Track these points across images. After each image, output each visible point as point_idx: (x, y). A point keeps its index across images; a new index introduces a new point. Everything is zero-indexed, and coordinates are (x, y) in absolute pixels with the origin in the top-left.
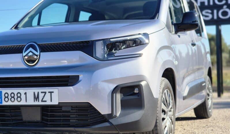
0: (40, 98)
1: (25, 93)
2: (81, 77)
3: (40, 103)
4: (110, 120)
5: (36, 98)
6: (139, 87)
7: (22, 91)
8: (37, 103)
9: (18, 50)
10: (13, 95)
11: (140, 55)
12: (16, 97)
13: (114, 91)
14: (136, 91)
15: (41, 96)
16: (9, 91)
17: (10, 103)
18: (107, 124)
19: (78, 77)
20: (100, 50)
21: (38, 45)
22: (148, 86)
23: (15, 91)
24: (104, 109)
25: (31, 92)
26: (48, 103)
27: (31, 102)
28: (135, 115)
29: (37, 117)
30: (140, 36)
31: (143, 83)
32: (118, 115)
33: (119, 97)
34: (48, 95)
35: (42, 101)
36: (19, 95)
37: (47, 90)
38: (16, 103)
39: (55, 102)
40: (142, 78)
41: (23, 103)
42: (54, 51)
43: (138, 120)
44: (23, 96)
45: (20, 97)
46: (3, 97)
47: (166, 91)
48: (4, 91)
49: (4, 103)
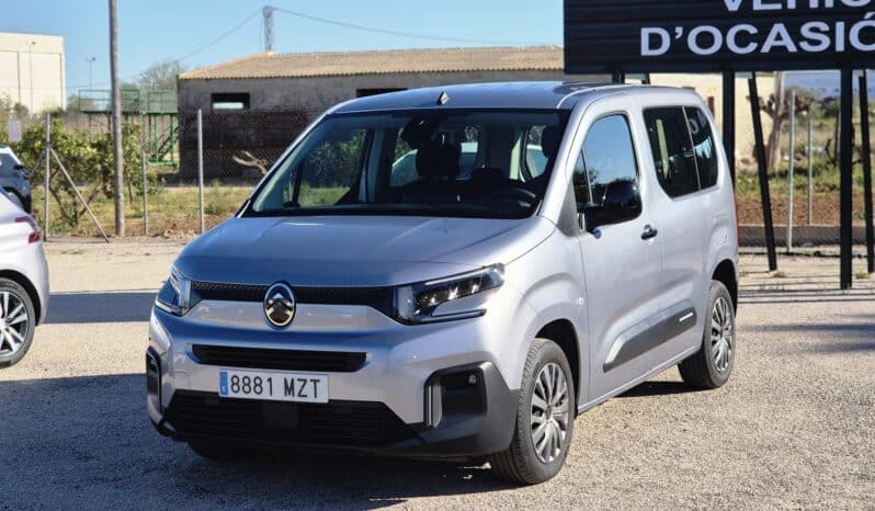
0: (296, 391)
1: (270, 380)
2: (369, 356)
3: (297, 399)
4: (422, 435)
5: (289, 389)
6: (478, 373)
7: (264, 374)
8: (289, 398)
9: (254, 295)
10: (246, 381)
11: (482, 313)
12: (252, 385)
13: (430, 382)
14: (472, 379)
15: (298, 386)
16: (241, 373)
17: (241, 395)
18: (414, 442)
19: (363, 356)
20: (405, 304)
21: (293, 289)
22: (495, 370)
23: (252, 373)
24: (410, 413)
25: (279, 378)
26: (310, 399)
27: (279, 395)
28: (468, 426)
29: (292, 423)
30: (486, 271)
31: (484, 367)
32: (436, 425)
33: (438, 391)
34: (310, 385)
35: (300, 395)
36: (258, 381)
37: (309, 376)
38: (252, 396)
39: (323, 398)
40: (486, 357)
41: (265, 396)
43: (473, 436)
44: (266, 385)
45: (260, 385)
46: (230, 384)
47: (545, 369)
48: (231, 372)
49: (231, 394)
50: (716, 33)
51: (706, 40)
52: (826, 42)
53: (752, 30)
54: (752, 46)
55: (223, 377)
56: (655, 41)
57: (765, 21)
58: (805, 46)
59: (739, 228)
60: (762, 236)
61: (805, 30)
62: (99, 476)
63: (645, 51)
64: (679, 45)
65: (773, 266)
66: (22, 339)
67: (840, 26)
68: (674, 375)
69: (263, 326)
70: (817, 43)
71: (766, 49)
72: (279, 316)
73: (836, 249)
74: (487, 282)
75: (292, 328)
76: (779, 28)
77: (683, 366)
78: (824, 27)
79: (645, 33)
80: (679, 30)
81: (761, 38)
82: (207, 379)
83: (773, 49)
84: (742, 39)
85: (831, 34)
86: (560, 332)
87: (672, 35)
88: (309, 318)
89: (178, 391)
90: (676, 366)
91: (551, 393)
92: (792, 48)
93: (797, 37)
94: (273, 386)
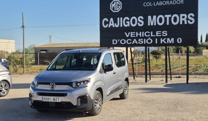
0: (55, 100)
1: (51, 98)
2: (68, 94)
3: (55, 101)
4: (77, 107)
5: (54, 100)
6: (86, 96)
7: (50, 97)
8: (54, 101)
9: (48, 84)
11: (87, 86)
12: (48, 99)
13: (78, 98)
14: (85, 98)
15: (55, 99)
16: (46, 97)
17: (46, 101)
18: (75, 108)
19: (67, 94)
20: (74, 85)
21: (55, 82)
22: (89, 96)
23: (48, 97)
24: (75, 103)
25: (52, 98)
26: (58, 101)
27: (52, 101)
28: (85, 105)
29: (54, 106)
30: (88, 79)
31: (87, 95)
32: (79, 105)
33: (79, 100)
34: (58, 99)
35: (56, 101)
37: (57, 97)
38: (48, 101)
39: (60, 101)
40: (87, 94)
41: (50, 101)
42: (59, 85)
43: (85, 107)
44: (50, 99)
46: (44, 99)
47: (97, 96)
48: (44, 97)
49: (44, 101)
50: (125, 41)
51: (123, 42)
52: (142, 42)
53: (131, 40)
54: (131, 43)
55: (43, 98)
56: (115, 42)
57: (133, 39)
58: (139, 43)
59: (129, 73)
60: (132, 74)
61: (139, 40)
62: (20, 115)
63: (113, 43)
64: (119, 42)
65: (134, 79)
66: (7, 92)
67: (145, 40)
68: (119, 97)
69: (50, 89)
70: (141, 42)
71: (133, 43)
72: (52, 87)
73: (145, 76)
74: (88, 81)
75: (55, 89)
76: (135, 40)
77: (120, 95)
78: (142, 40)
79: (113, 40)
80: (119, 40)
81: (132, 41)
82: (40, 98)
83: (134, 43)
84: (129, 41)
85: (143, 41)
86: (100, 90)
87: (118, 41)
88: (58, 88)
89: (34, 100)
90: (119, 96)
91: (98, 100)
92: (137, 43)
93: (138, 41)
94: (51, 99)
